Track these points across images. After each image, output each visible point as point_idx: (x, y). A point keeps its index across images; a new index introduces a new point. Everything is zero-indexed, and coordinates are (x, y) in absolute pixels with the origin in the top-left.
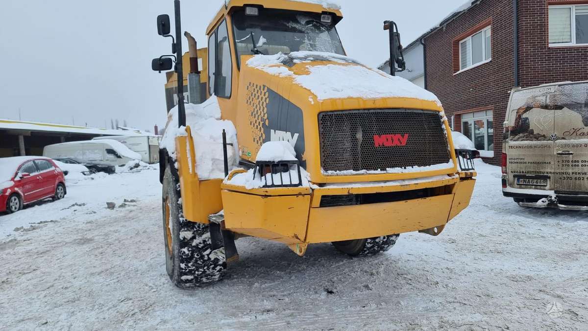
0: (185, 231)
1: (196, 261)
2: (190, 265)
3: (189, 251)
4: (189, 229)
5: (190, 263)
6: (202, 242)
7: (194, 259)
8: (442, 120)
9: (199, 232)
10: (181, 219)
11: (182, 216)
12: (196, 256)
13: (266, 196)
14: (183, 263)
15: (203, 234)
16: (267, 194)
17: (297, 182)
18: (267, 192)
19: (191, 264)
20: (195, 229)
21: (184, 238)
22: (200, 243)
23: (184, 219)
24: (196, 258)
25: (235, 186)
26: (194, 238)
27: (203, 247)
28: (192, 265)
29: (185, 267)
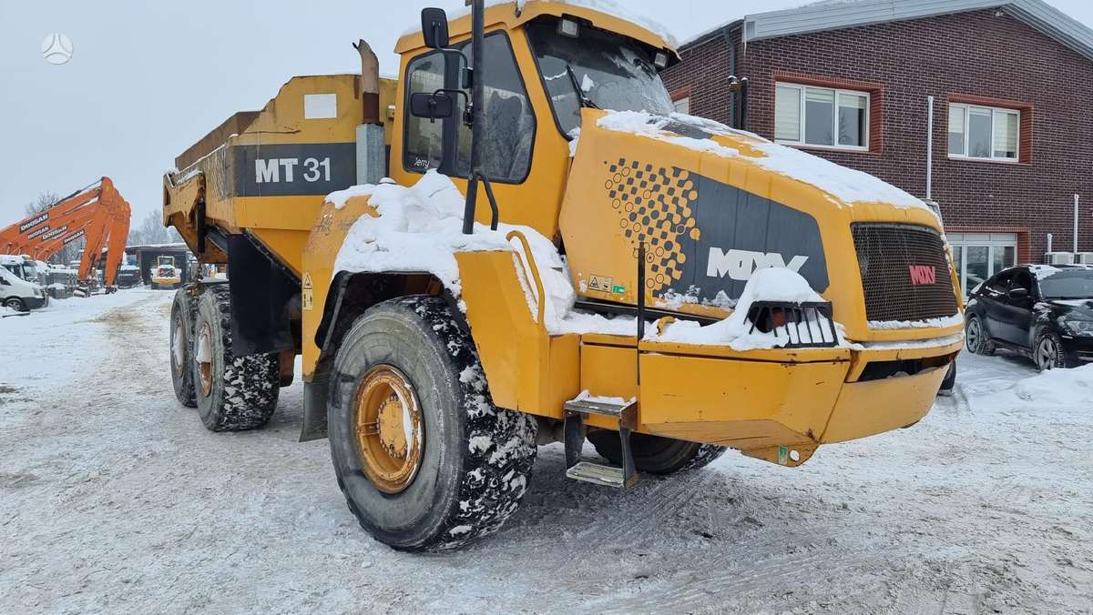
0: (479, 435)
1: (490, 494)
2: (477, 502)
3: (482, 474)
4: (485, 431)
5: (478, 498)
6: (504, 456)
7: (488, 490)
8: (944, 247)
9: (501, 436)
10: (471, 413)
11: (473, 407)
12: (492, 485)
13: (793, 363)
14: (465, 501)
15: (507, 440)
16: (795, 359)
17: (832, 340)
18: (795, 355)
19: (480, 500)
20: (495, 432)
21: (477, 450)
22: (502, 459)
23: (477, 412)
24: (492, 488)
25: (689, 345)
26: (493, 448)
27: (505, 466)
28: (480, 503)
29: (468, 509)
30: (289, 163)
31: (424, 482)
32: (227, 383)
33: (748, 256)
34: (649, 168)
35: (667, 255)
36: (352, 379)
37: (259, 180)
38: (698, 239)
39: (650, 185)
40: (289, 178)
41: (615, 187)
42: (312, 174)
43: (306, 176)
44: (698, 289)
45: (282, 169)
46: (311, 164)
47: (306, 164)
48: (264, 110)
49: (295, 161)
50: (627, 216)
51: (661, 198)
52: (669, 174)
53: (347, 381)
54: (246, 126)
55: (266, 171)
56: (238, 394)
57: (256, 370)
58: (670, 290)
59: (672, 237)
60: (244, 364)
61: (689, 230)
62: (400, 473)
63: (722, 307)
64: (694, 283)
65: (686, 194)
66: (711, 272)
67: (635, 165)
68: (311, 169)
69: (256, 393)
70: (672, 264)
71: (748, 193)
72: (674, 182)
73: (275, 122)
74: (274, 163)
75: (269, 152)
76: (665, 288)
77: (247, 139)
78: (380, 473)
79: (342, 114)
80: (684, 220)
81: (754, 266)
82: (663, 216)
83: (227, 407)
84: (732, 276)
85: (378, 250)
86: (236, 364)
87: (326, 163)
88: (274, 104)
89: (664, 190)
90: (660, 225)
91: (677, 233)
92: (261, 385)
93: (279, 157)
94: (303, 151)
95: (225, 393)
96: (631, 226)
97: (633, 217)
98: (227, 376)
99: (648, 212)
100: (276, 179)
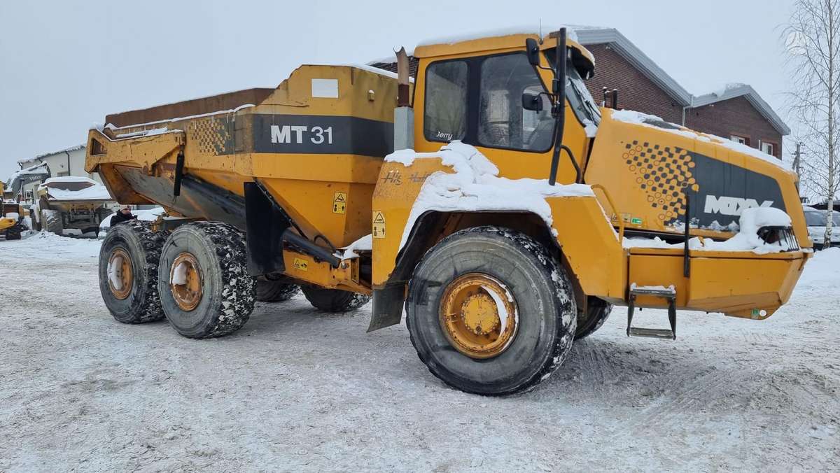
0: (566, 315)
2: (560, 358)
3: (566, 340)
4: (568, 312)
5: (561, 355)
10: (562, 300)
11: (562, 297)
14: (556, 357)
17: (797, 247)
20: (571, 312)
21: (566, 324)
26: (571, 323)
29: (556, 362)
30: (300, 130)
31: (520, 347)
32: (224, 298)
33: (733, 201)
34: (657, 147)
35: (675, 200)
36: (439, 284)
37: (274, 141)
38: (697, 191)
39: (659, 157)
40: (299, 140)
41: (631, 158)
42: (318, 139)
43: (313, 140)
44: (698, 220)
45: (293, 134)
46: (318, 131)
47: (313, 130)
48: (278, 88)
49: (305, 128)
50: (642, 176)
51: (668, 165)
52: (673, 151)
53: (434, 286)
54: (264, 99)
55: (279, 134)
56: (231, 307)
57: (245, 288)
58: (677, 221)
59: (678, 189)
60: (237, 283)
61: (690, 185)
62: (494, 344)
63: (715, 231)
64: (695, 216)
65: (686, 163)
66: (707, 210)
67: (646, 145)
68: (317, 135)
69: (243, 306)
70: (678, 205)
71: (730, 165)
72: (676, 156)
73: (288, 98)
74: (286, 129)
75: (282, 121)
76: (673, 220)
77: (264, 109)
78: (471, 346)
79: (342, 96)
80: (687, 179)
81: (738, 207)
82: (670, 176)
83: (221, 318)
84: (722, 212)
85: (464, 195)
86: (231, 284)
87: (329, 130)
88: (287, 85)
89: (669, 160)
90: (668, 181)
91: (682, 187)
92: (247, 299)
93: (291, 124)
94: (311, 121)
95: (222, 307)
96: (645, 181)
97: (647, 176)
98: (225, 294)
99: (659, 174)
100: (288, 141)
